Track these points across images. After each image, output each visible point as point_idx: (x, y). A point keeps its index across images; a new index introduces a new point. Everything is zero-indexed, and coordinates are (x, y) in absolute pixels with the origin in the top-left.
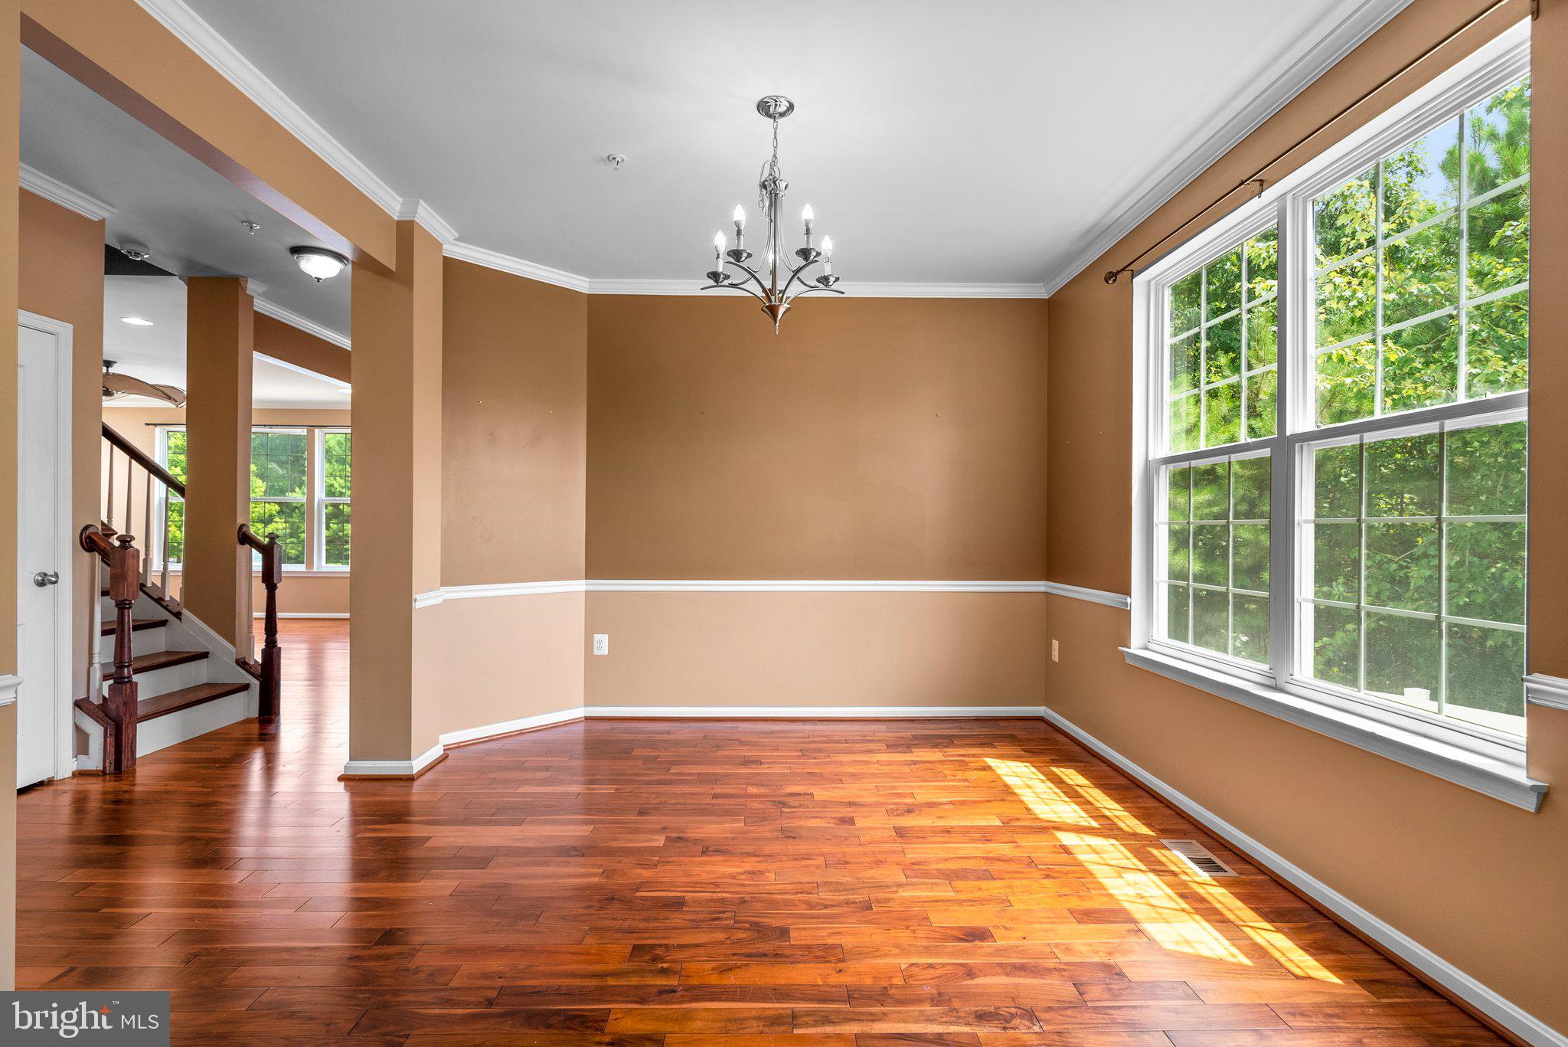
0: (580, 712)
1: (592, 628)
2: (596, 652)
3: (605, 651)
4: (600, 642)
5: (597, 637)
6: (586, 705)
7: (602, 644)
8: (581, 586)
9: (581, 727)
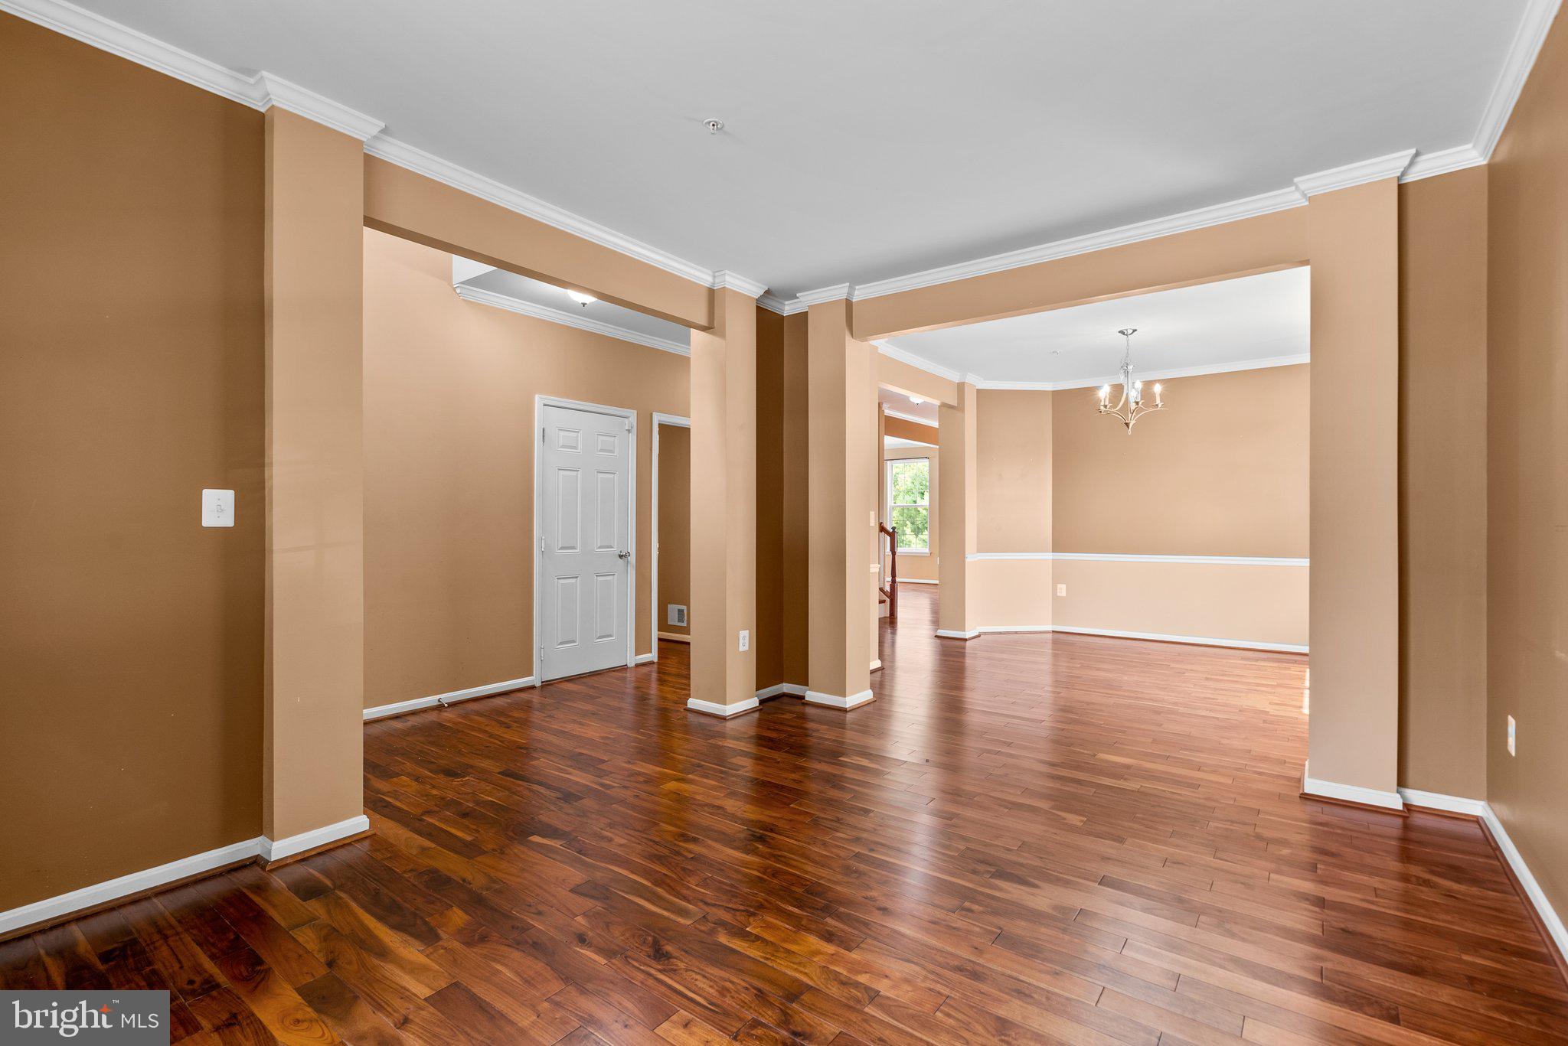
0: (1050, 628)
1: (1056, 580)
2: (1058, 594)
3: (1064, 594)
4: (1061, 589)
5: (1059, 586)
6: (1053, 624)
7: (1062, 591)
8: (1050, 556)
9: (1050, 636)
